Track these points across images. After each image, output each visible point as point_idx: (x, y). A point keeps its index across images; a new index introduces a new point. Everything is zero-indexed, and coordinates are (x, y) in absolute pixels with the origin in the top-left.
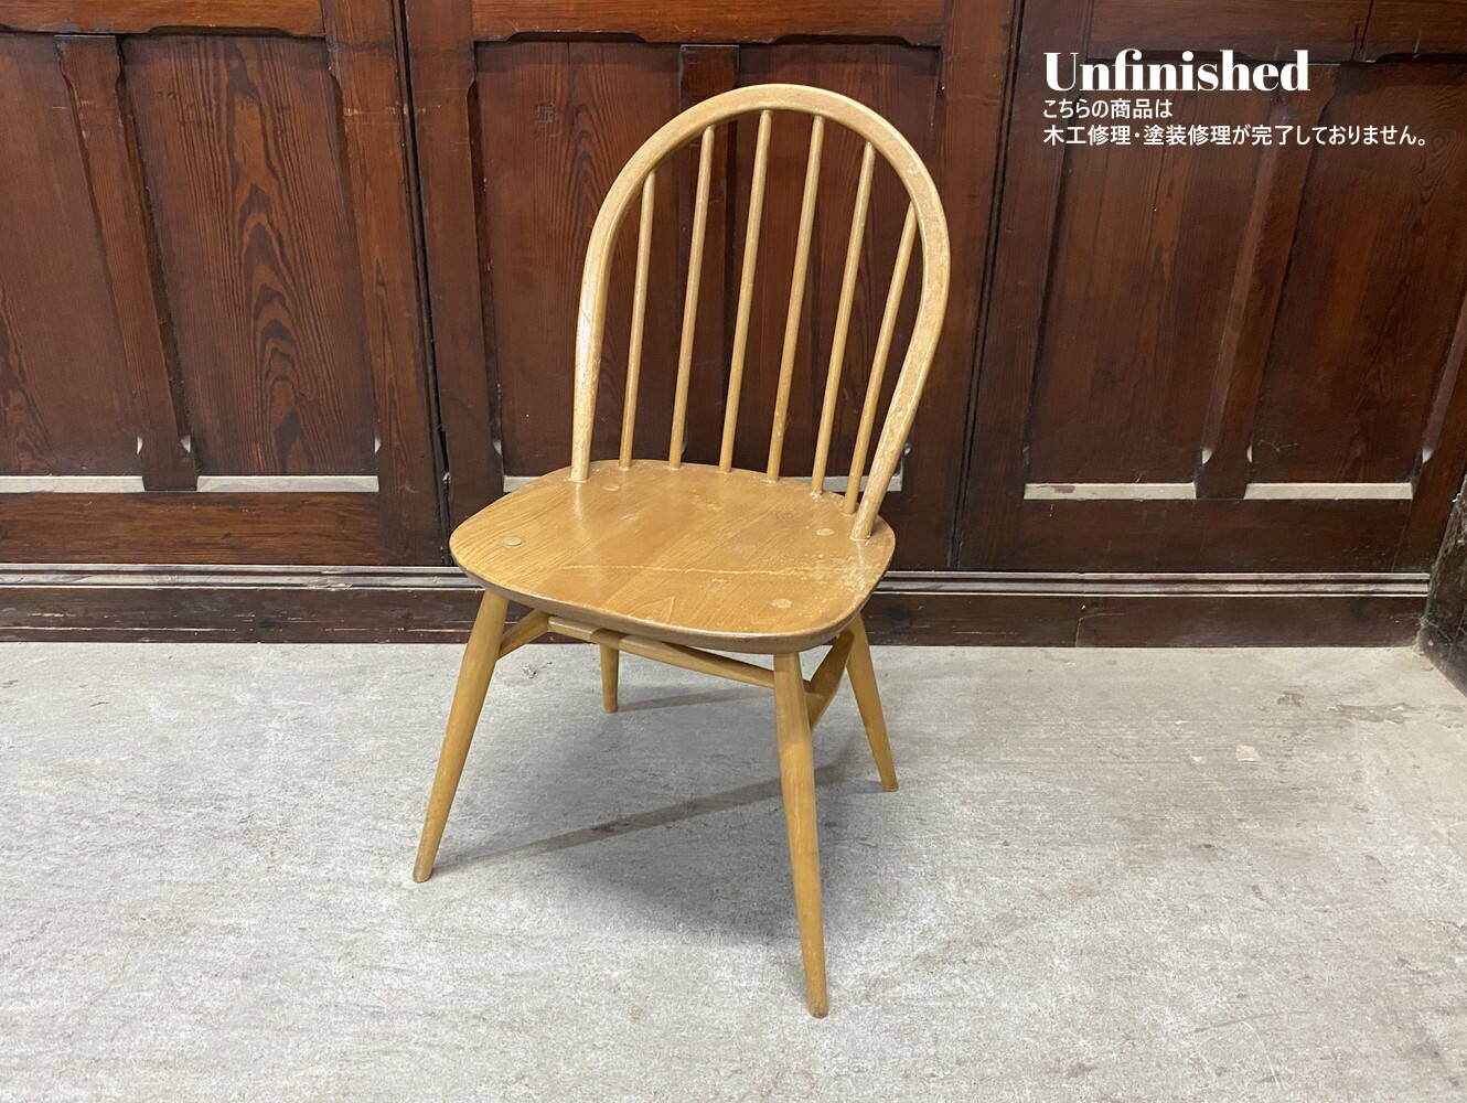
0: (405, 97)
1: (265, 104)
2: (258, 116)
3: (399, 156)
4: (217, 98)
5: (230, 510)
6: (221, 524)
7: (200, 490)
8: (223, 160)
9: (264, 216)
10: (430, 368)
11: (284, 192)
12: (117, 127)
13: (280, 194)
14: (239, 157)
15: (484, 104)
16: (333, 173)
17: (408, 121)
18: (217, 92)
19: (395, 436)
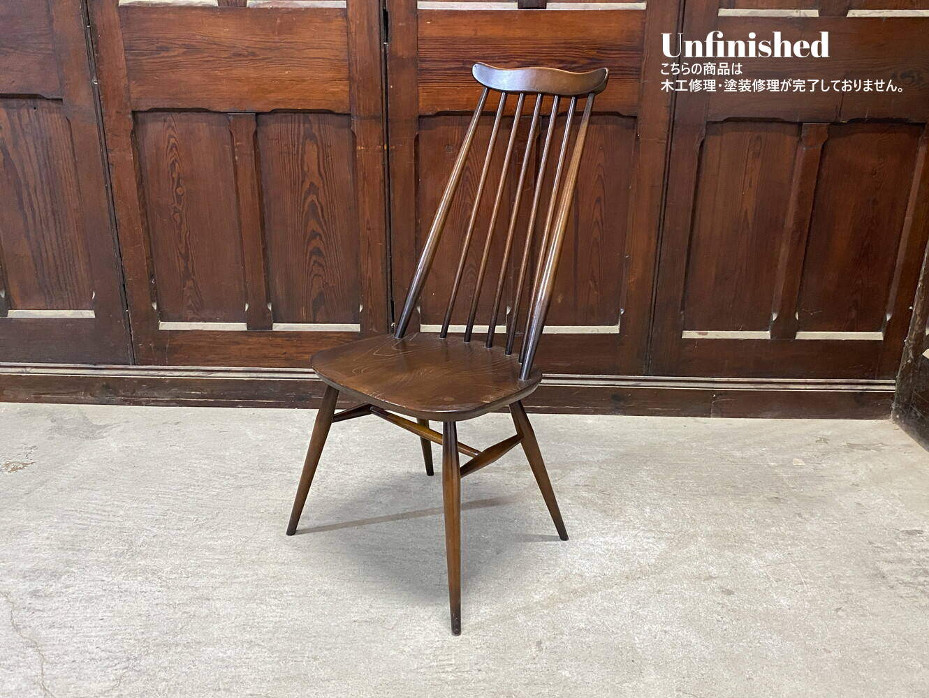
0: (386, 141)
1: (320, 144)
2: (316, 150)
3: (381, 168)
4: (298, 142)
5: (288, 340)
6: (282, 347)
7: (274, 330)
8: (298, 169)
9: (315, 196)
10: (389, 270)
11: (326, 187)
12: (251, 154)
13: (324, 187)
14: (306, 169)
15: (422, 145)
16: (350, 177)
17: (386, 152)
18: (298, 138)
19: (369, 304)
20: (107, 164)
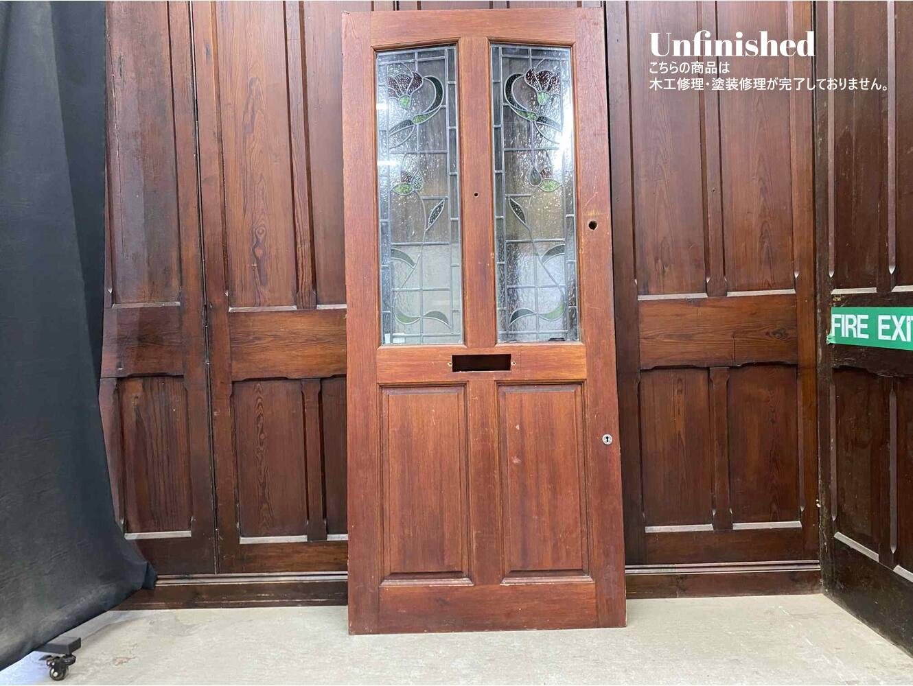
7: (327, 540)
12: (316, 407)
20: (212, 420)
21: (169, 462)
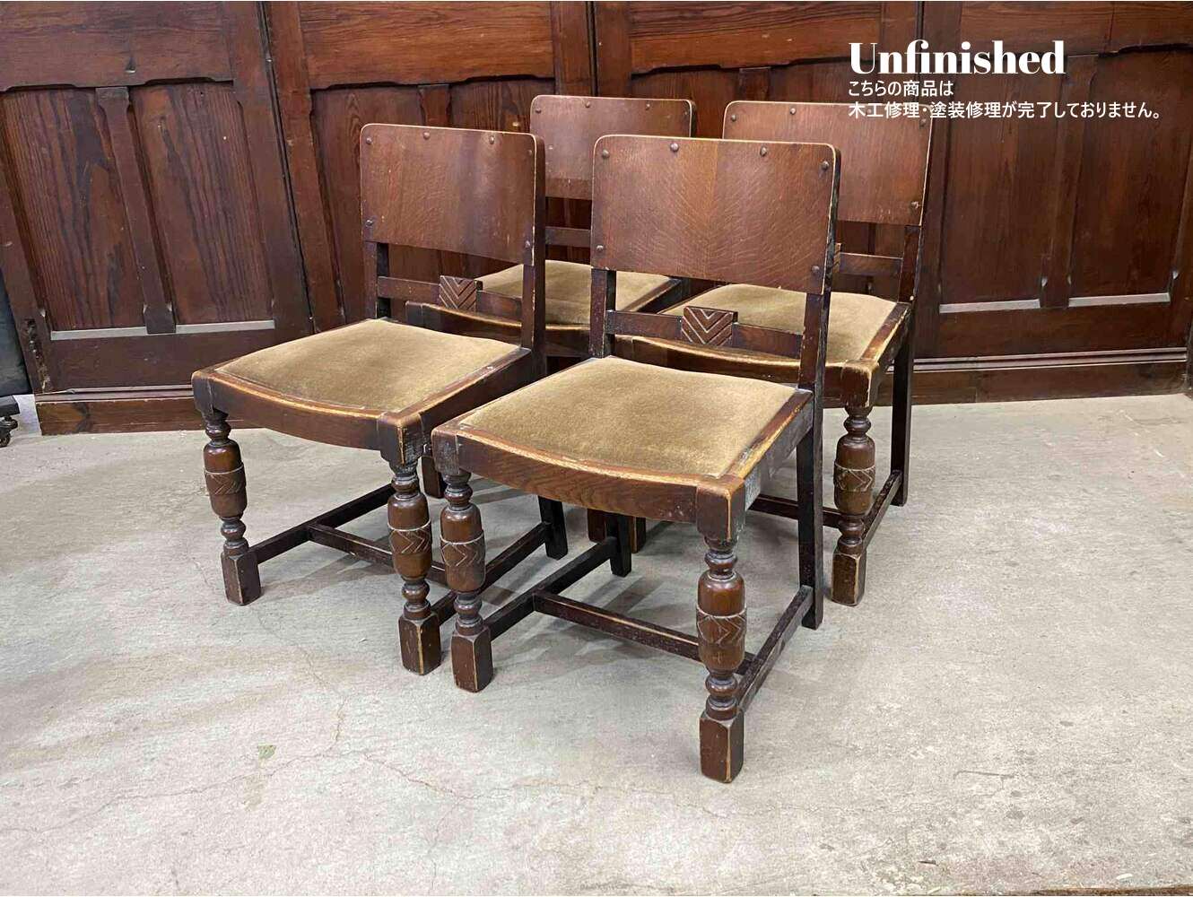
1: (521, 115)
4: (497, 113)
18: (497, 109)
20: (284, 151)
21: (226, 217)
